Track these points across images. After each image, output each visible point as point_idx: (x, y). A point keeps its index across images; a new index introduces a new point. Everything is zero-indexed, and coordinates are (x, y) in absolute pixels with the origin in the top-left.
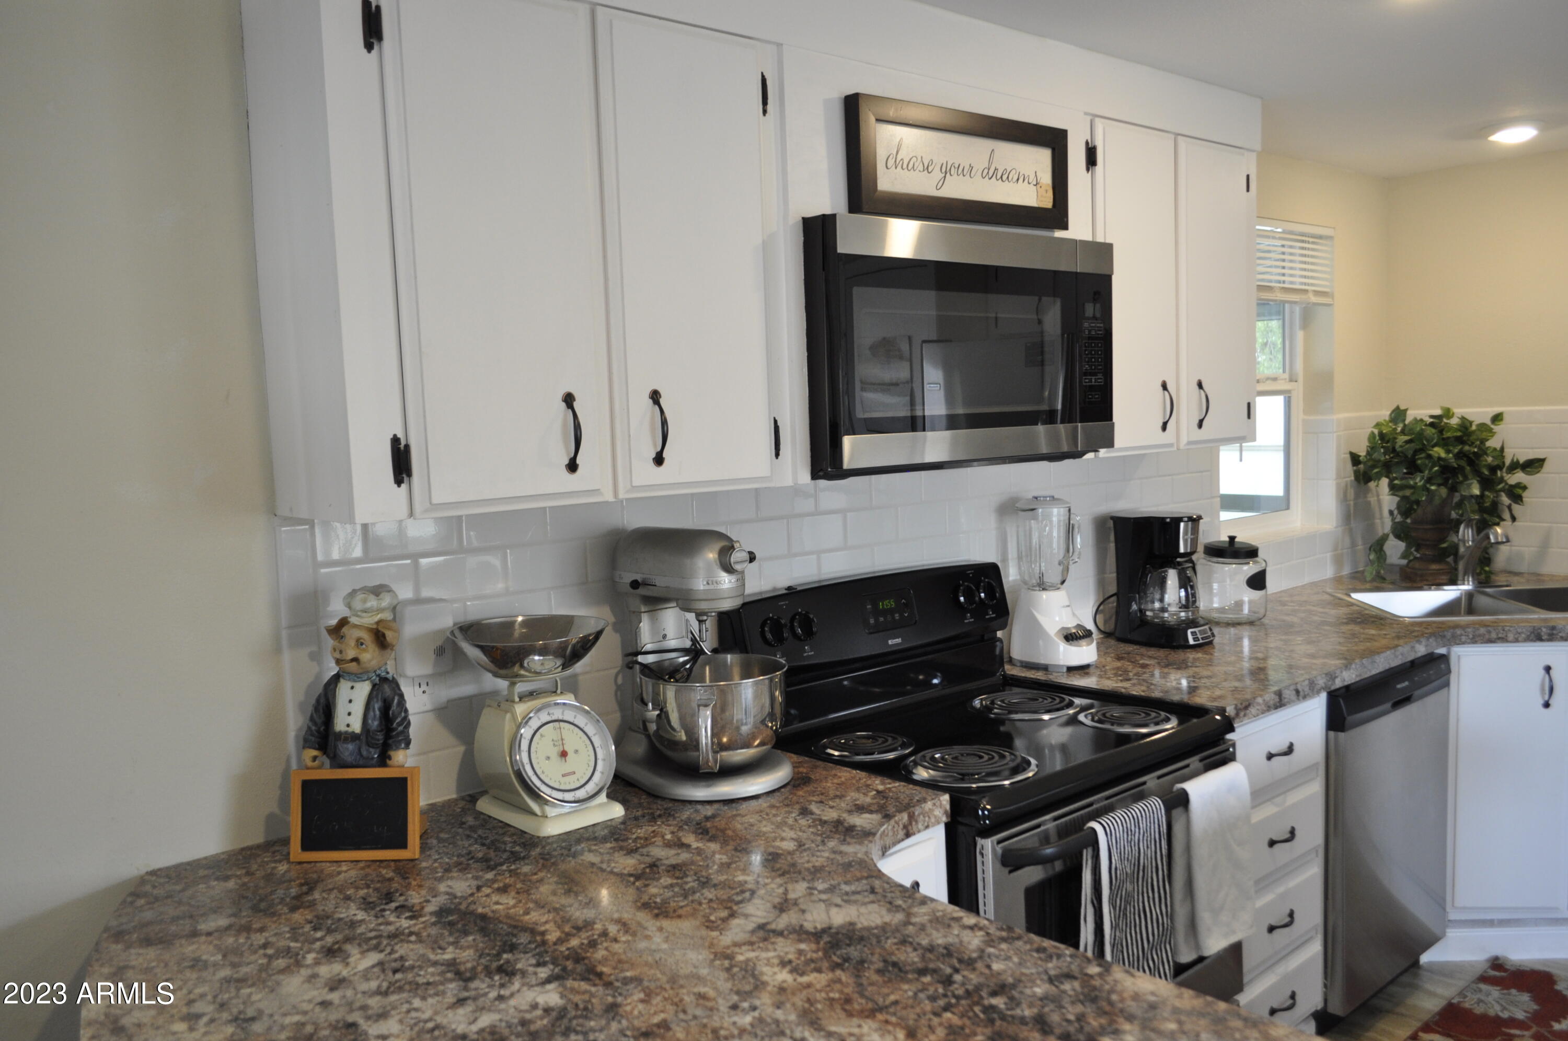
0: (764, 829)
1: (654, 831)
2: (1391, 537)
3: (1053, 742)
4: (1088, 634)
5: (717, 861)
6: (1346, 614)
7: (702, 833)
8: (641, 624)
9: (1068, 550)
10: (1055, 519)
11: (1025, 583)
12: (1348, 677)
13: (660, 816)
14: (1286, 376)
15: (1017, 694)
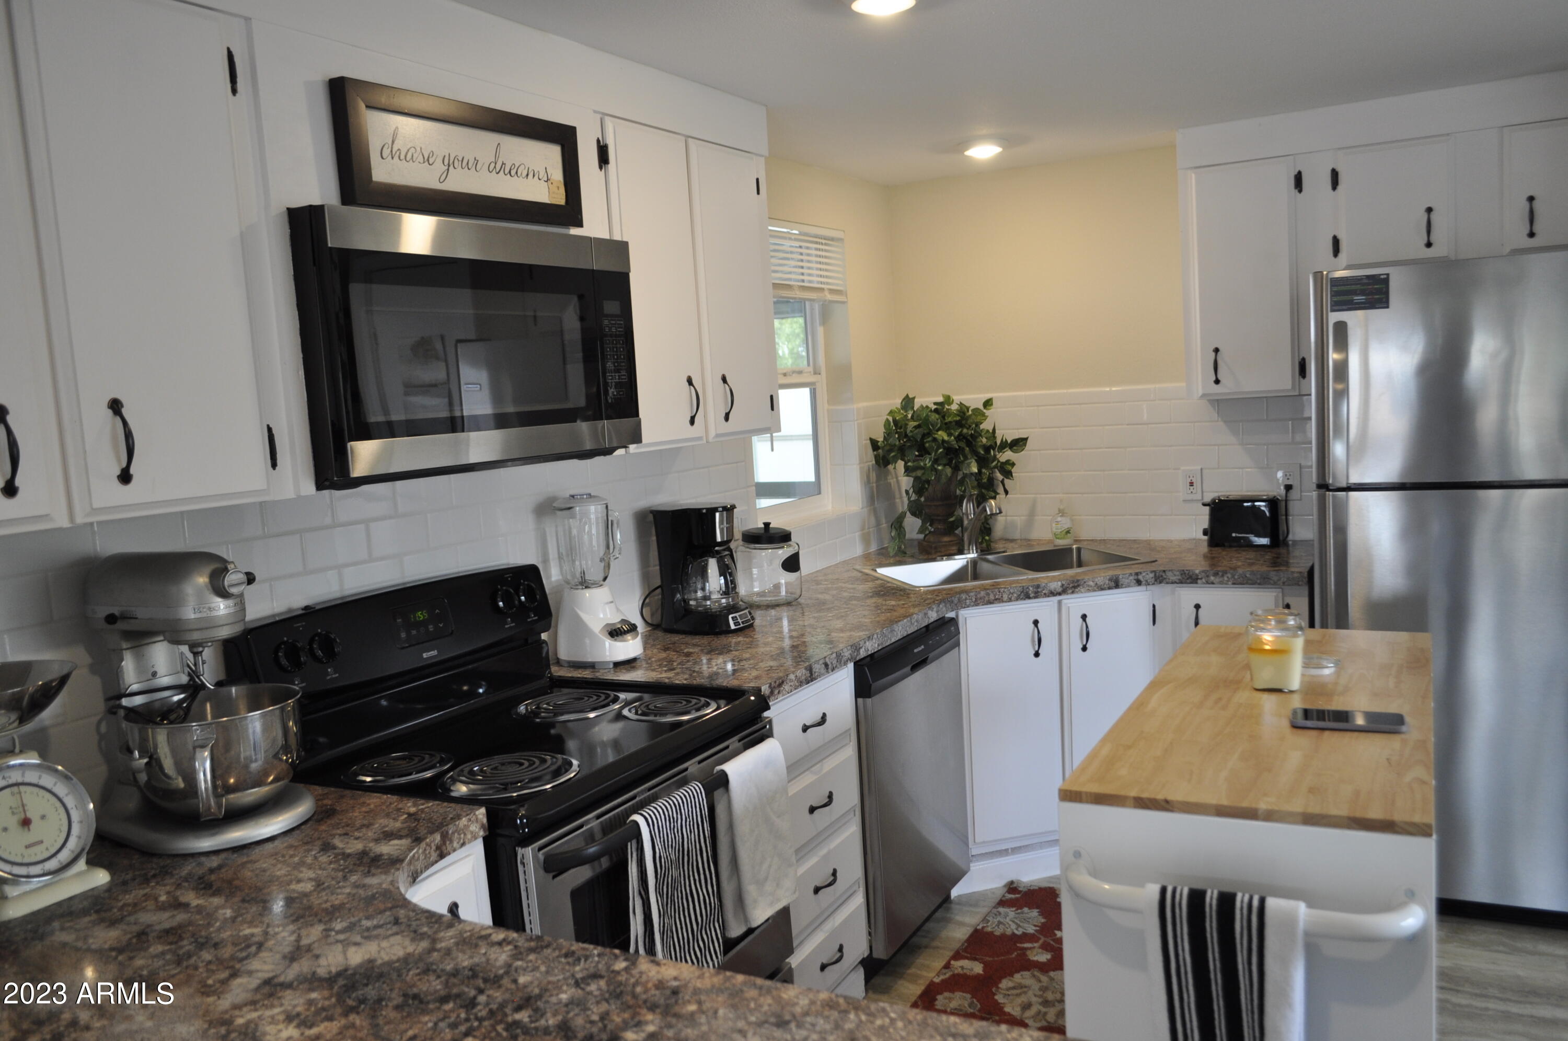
0: (278, 873)
1: (145, 895)
2: (908, 514)
3: (605, 739)
4: (633, 628)
5: (221, 917)
6: (871, 588)
7: (204, 888)
8: (123, 663)
9: (608, 547)
10: (593, 517)
11: (568, 582)
12: (871, 647)
13: (154, 876)
14: (811, 369)
15: (566, 694)
